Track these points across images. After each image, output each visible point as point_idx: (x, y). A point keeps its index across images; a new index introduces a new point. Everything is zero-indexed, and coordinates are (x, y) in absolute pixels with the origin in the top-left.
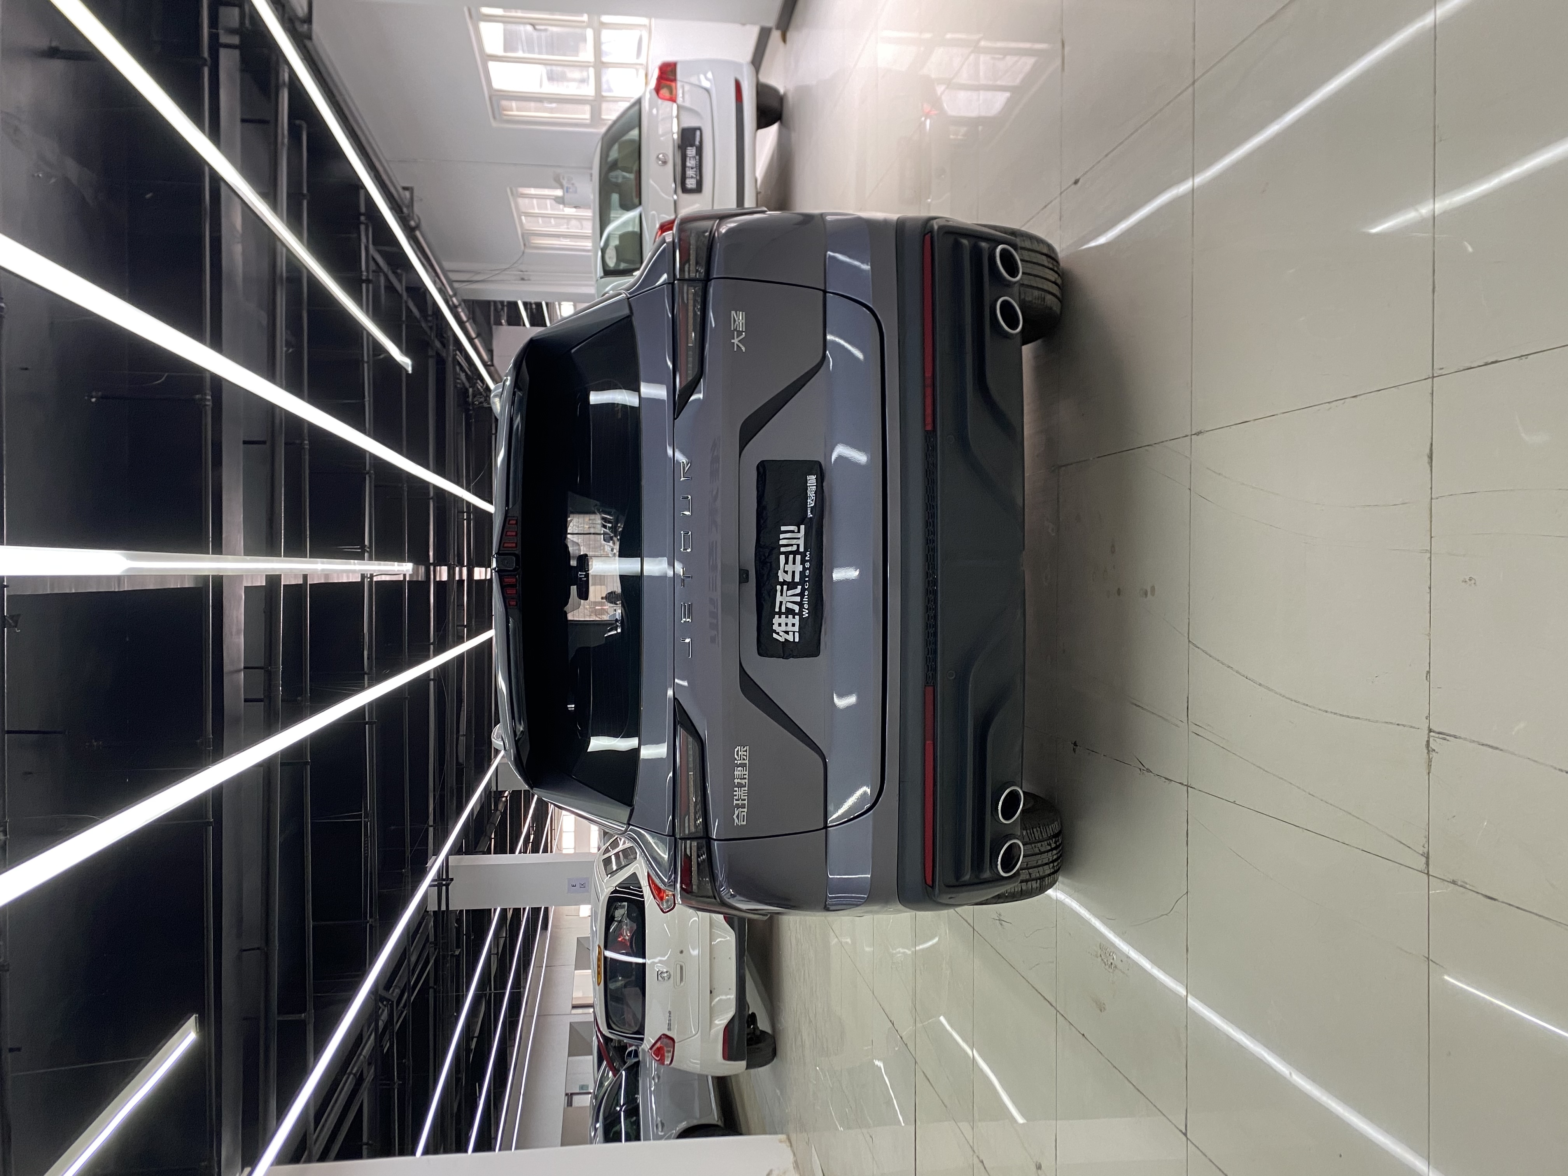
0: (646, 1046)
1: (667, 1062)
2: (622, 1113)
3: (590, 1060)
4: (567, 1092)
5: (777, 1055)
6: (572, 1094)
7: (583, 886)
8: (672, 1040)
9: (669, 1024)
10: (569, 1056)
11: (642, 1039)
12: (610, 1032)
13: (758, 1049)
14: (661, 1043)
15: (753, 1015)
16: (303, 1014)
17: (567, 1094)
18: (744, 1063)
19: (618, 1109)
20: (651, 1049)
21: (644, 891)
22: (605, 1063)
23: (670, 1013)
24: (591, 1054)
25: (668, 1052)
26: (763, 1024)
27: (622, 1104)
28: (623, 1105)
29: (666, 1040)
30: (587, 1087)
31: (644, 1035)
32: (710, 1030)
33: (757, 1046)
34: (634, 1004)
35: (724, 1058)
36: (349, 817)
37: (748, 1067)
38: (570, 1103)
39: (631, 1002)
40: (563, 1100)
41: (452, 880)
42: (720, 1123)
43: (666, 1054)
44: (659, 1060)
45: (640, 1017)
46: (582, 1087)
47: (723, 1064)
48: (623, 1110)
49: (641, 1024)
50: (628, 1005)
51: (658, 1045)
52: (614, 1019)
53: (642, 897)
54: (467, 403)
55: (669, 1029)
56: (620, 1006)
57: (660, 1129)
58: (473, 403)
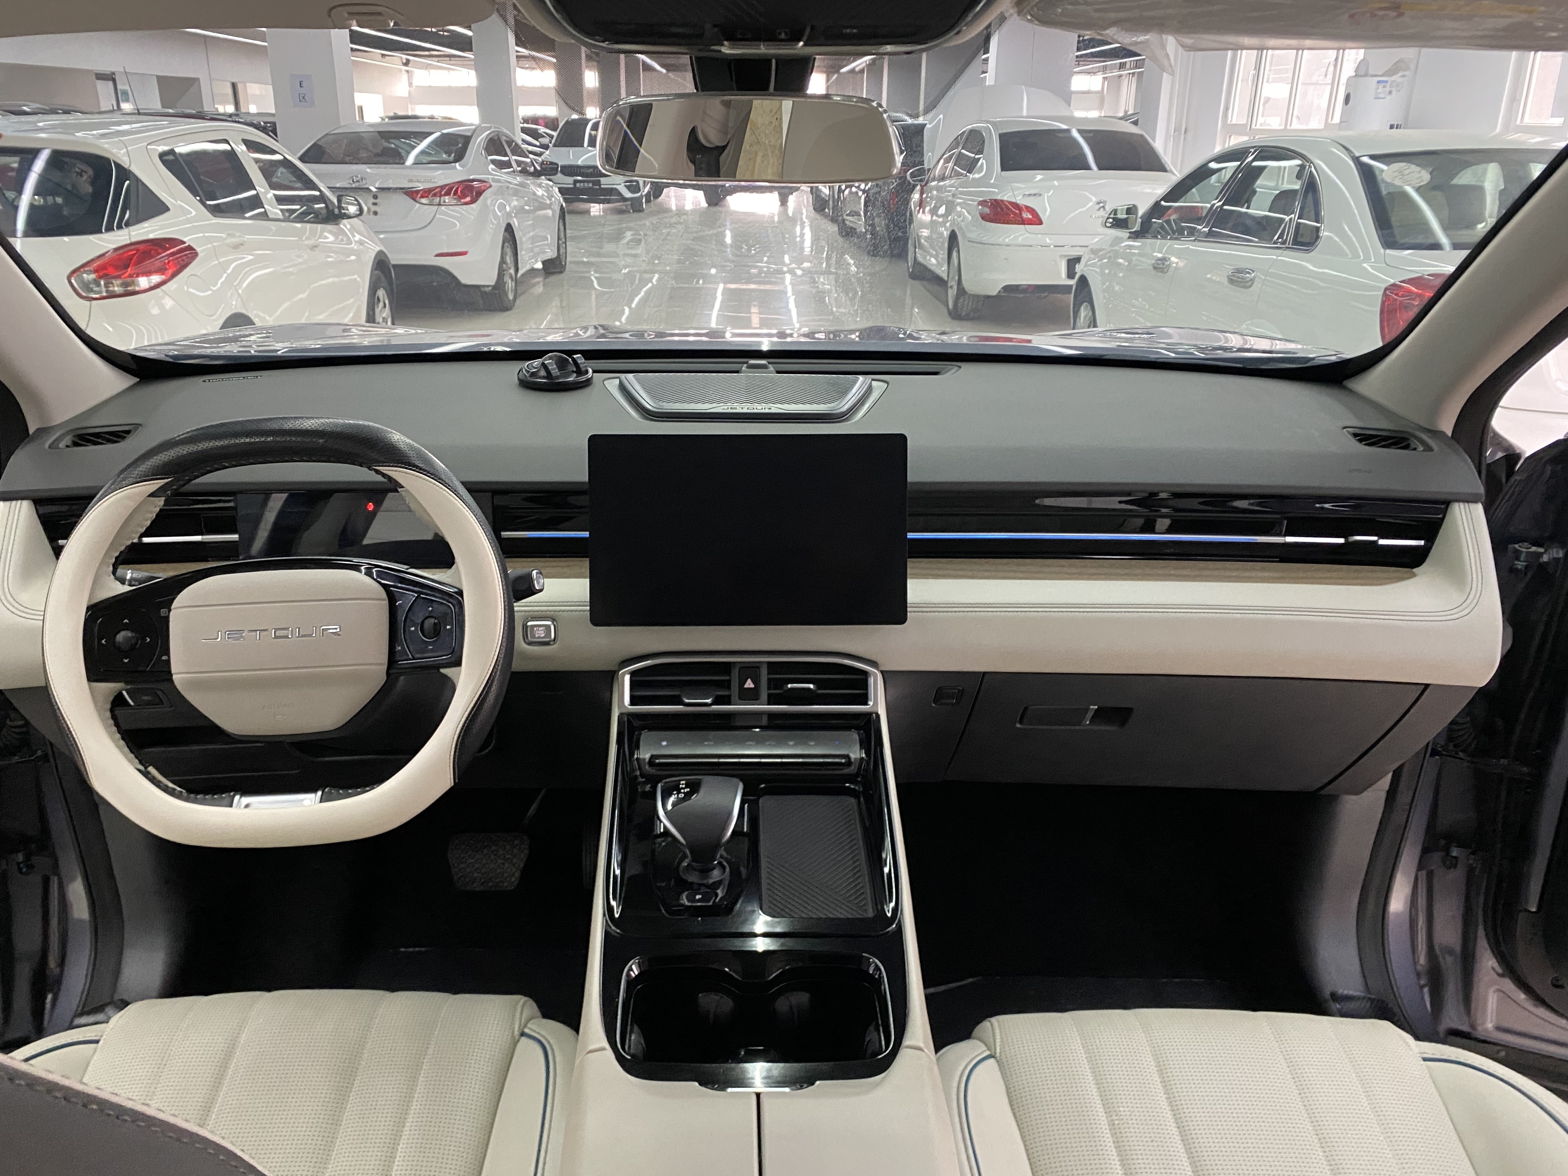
6: (114, 80)
7: (303, 98)
17: (113, 73)
21: (120, 232)
53: (110, 229)
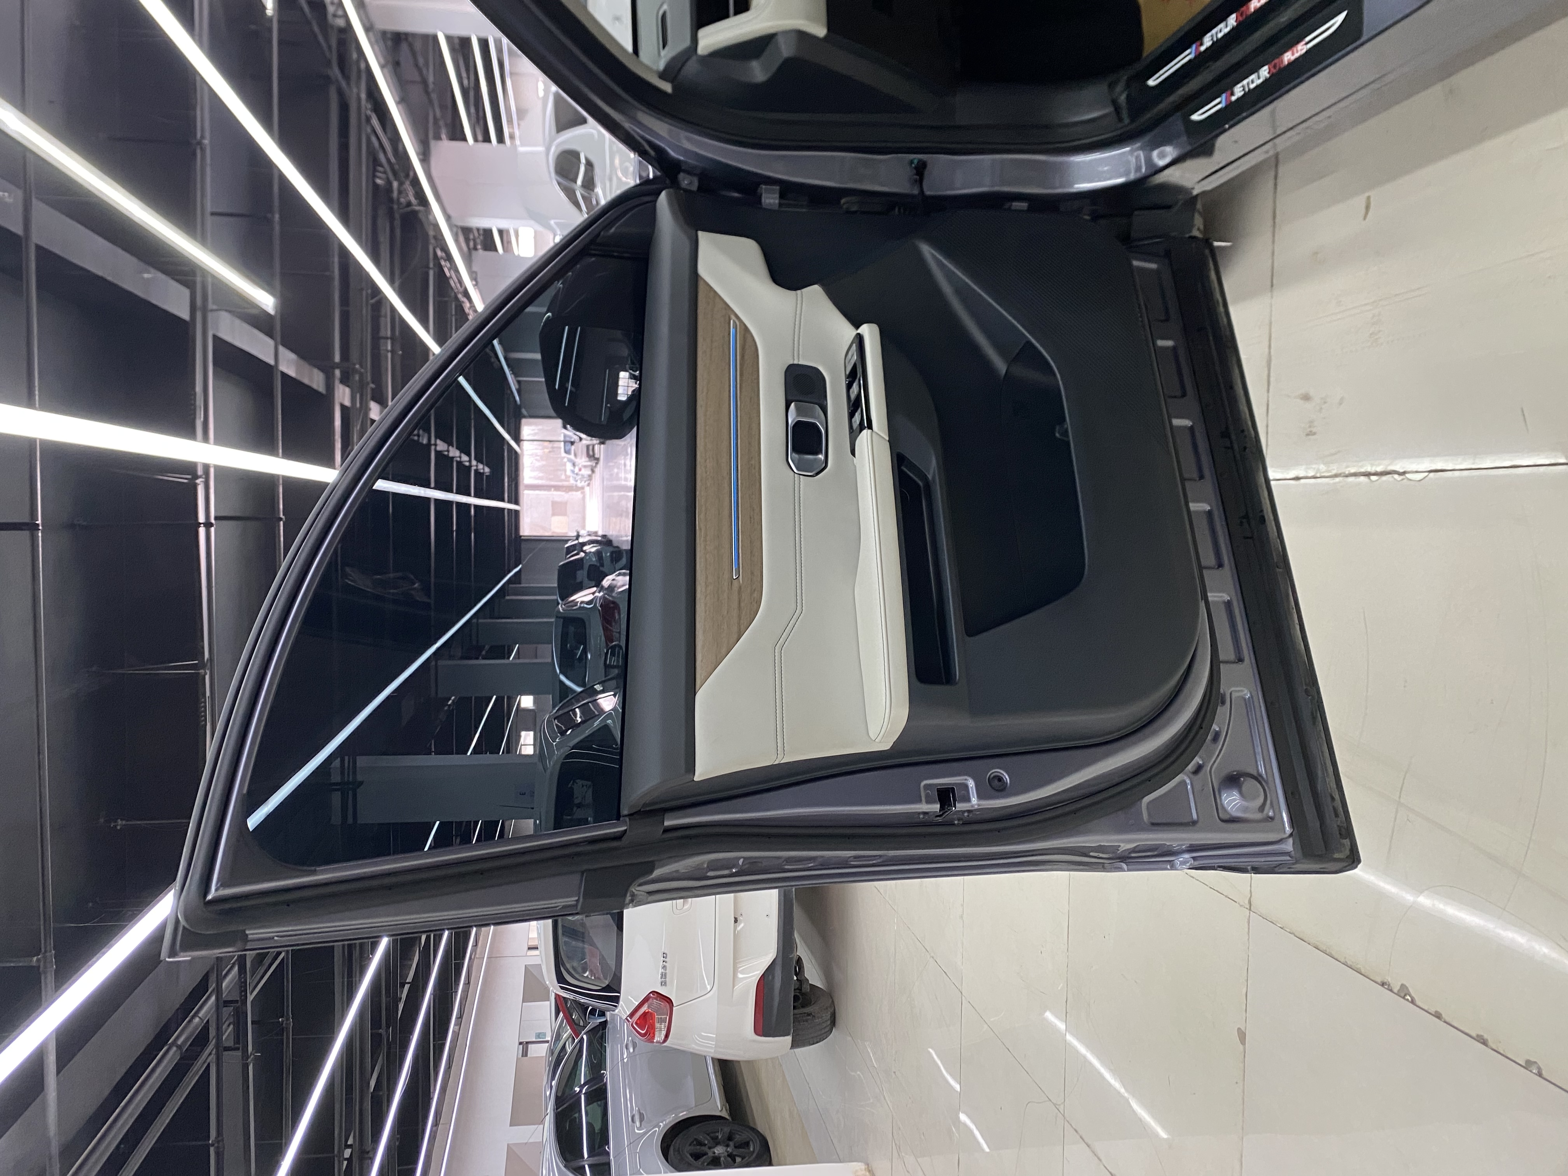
0: (624, 1009)
1: (659, 1037)
2: (583, 1096)
3: (547, 1008)
4: (521, 1041)
5: (836, 1024)
6: (527, 1043)
8: (668, 1001)
9: (664, 976)
10: (523, 1002)
11: (616, 999)
12: (562, 988)
13: (809, 1015)
14: (649, 1007)
15: (799, 961)
16: (35, 959)
17: (520, 1043)
18: (789, 1039)
19: (577, 1089)
20: (632, 1015)
22: (561, 1015)
23: (665, 955)
24: (548, 999)
25: (662, 1021)
26: (813, 976)
27: (582, 1083)
28: (585, 1084)
29: (655, 1002)
30: (545, 1034)
31: (619, 993)
32: (734, 987)
33: (806, 1010)
34: (601, 941)
35: (757, 1032)
36: (175, 668)
37: (795, 1044)
38: (525, 1053)
39: (598, 941)
40: (515, 1050)
41: (361, 783)
42: (725, 1114)
43: (657, 1025)
44: (645, 1035)
45: (612, 963)
46: (538, 1035)
47: (754, 1041)
48: (584, 1091)
49: (615, 974)
50: (593, 944)
51: (644, 1009)
52: (568, 966)
54: (391, 200)
55: (663, 984)
56: (580, 944)
57: (638, 1124)
58: (398, 199)
